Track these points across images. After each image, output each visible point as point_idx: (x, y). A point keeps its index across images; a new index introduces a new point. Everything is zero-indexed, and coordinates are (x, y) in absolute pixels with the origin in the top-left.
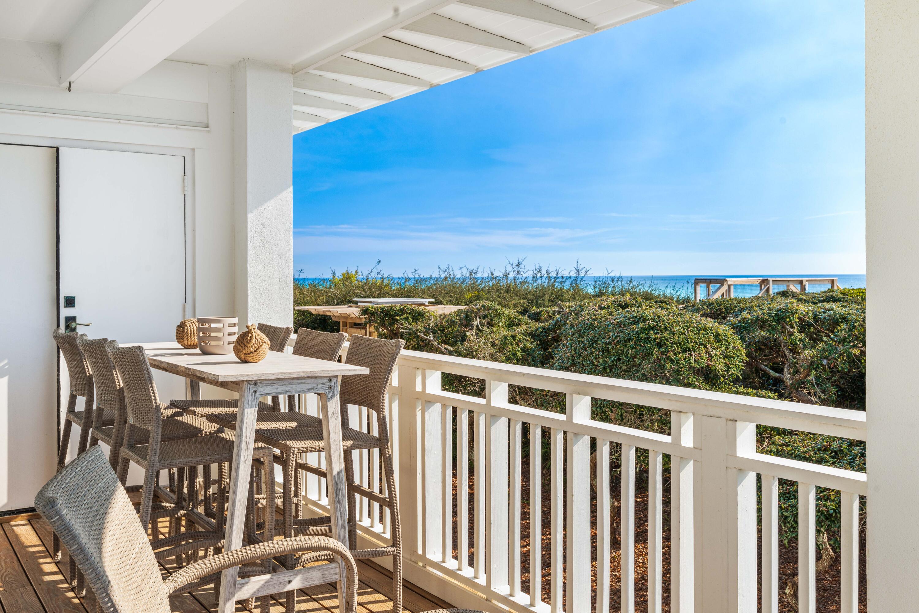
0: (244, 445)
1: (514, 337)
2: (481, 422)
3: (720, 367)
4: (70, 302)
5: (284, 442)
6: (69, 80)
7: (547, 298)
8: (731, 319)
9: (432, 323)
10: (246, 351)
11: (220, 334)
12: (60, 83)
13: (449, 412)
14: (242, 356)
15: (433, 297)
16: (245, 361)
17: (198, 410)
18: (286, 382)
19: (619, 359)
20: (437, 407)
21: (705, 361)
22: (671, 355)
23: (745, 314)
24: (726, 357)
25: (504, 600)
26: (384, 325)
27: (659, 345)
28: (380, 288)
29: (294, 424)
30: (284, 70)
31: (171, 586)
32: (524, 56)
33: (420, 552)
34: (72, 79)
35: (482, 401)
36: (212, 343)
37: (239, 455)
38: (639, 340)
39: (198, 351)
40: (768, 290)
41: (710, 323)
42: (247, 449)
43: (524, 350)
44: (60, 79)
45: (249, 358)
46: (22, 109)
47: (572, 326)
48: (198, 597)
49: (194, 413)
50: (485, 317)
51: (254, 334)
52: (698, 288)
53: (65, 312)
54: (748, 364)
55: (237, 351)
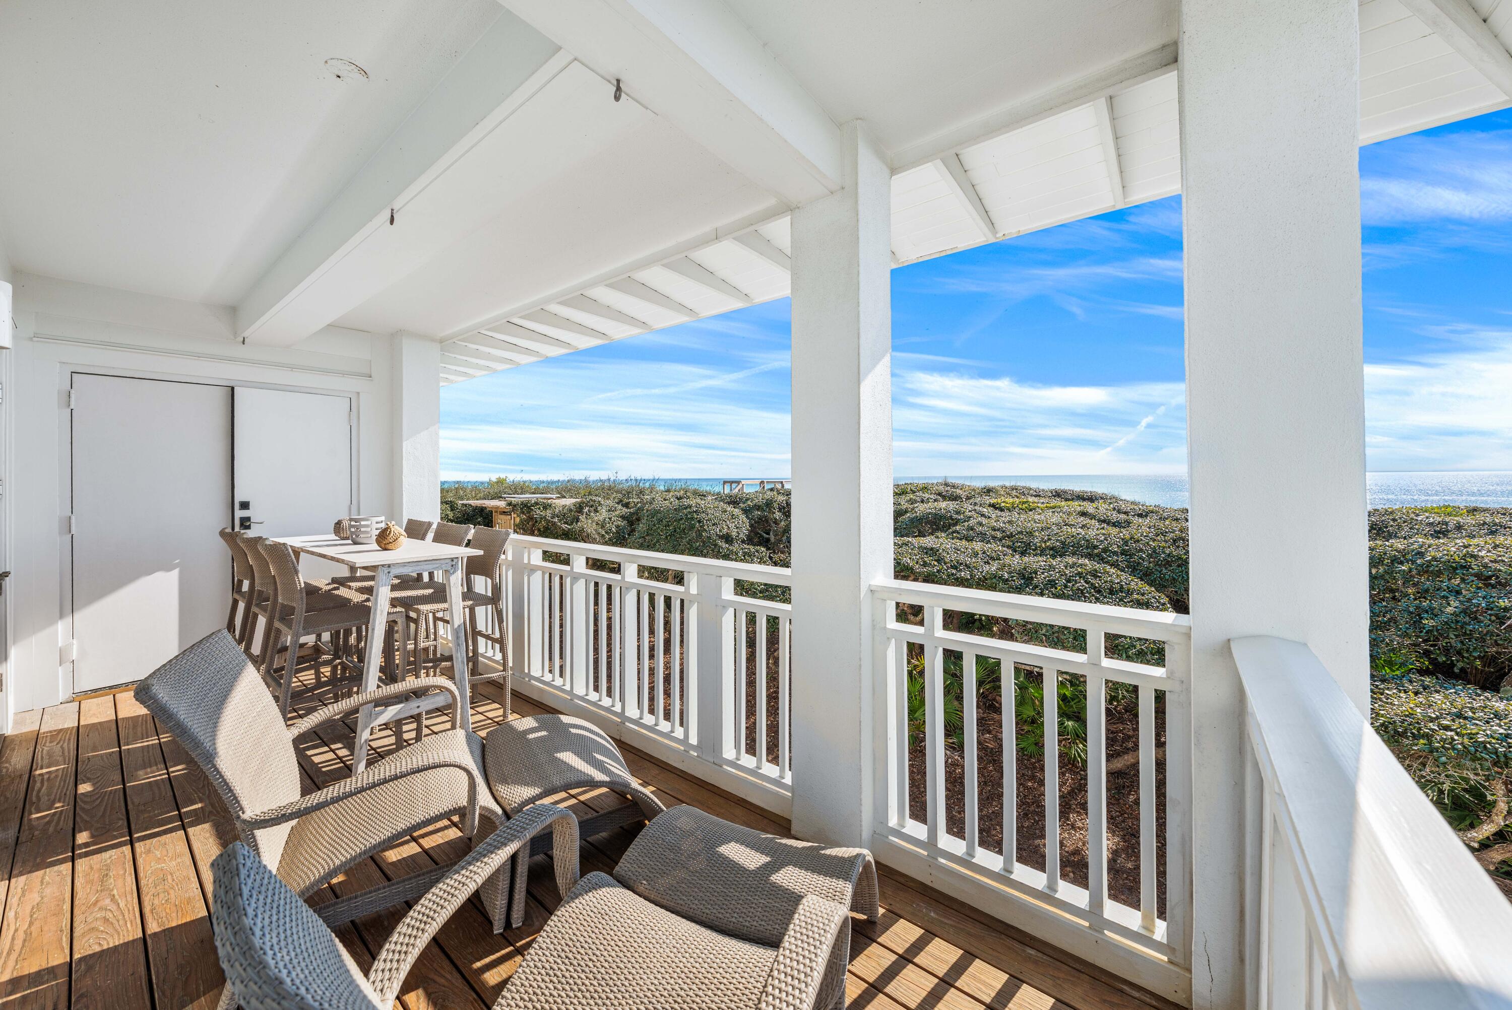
0: (378, 612)
1: (610, 519)
2: (568, 582)
3: (734, 534)
4: (245, 505)
5: (416, 606)
6: (243, 335)
7: (634, 492)
8: (742, 505)
9: (557, 511)
10: (386, 541)
11: (369, 529)
12: (235, 338)
13: (547, 576)
14: (383, 546)
15: (559, 493)
16: (386, 549)
17: (353, 584)
18: (415, 564)
19: (675, 531)
20: (539, 574)
21: (725, 531)
22: (706, 527)
23: (749, 502)
24: (737, 528)
25: (582, 698)
26: (523, 513)
27: (699, 522)
28: (522, 488)
29: (431, 591)
30: (433, 340)
31: (295, 732)
32: (607, 342)
33: (526, 671)
34: (246, 334)
35: (567, 568)
36: (362, 536)
37: (374, 620)
38: (687, 519)
39: (350, 542)
40: (764, 487)
41: (730, 508)
42: (381, 614)
43: (617, 527)
44: (235, 334)
45: (389, 547)
46: (199, 356)
47: (647, 511)
48: (348, 724)
49: (350, 587)
50: (592, 506)
51: (392, 530)
52: (725, 486)
53: (239, 514)
54: (751, 531)
55: (378, 542)
